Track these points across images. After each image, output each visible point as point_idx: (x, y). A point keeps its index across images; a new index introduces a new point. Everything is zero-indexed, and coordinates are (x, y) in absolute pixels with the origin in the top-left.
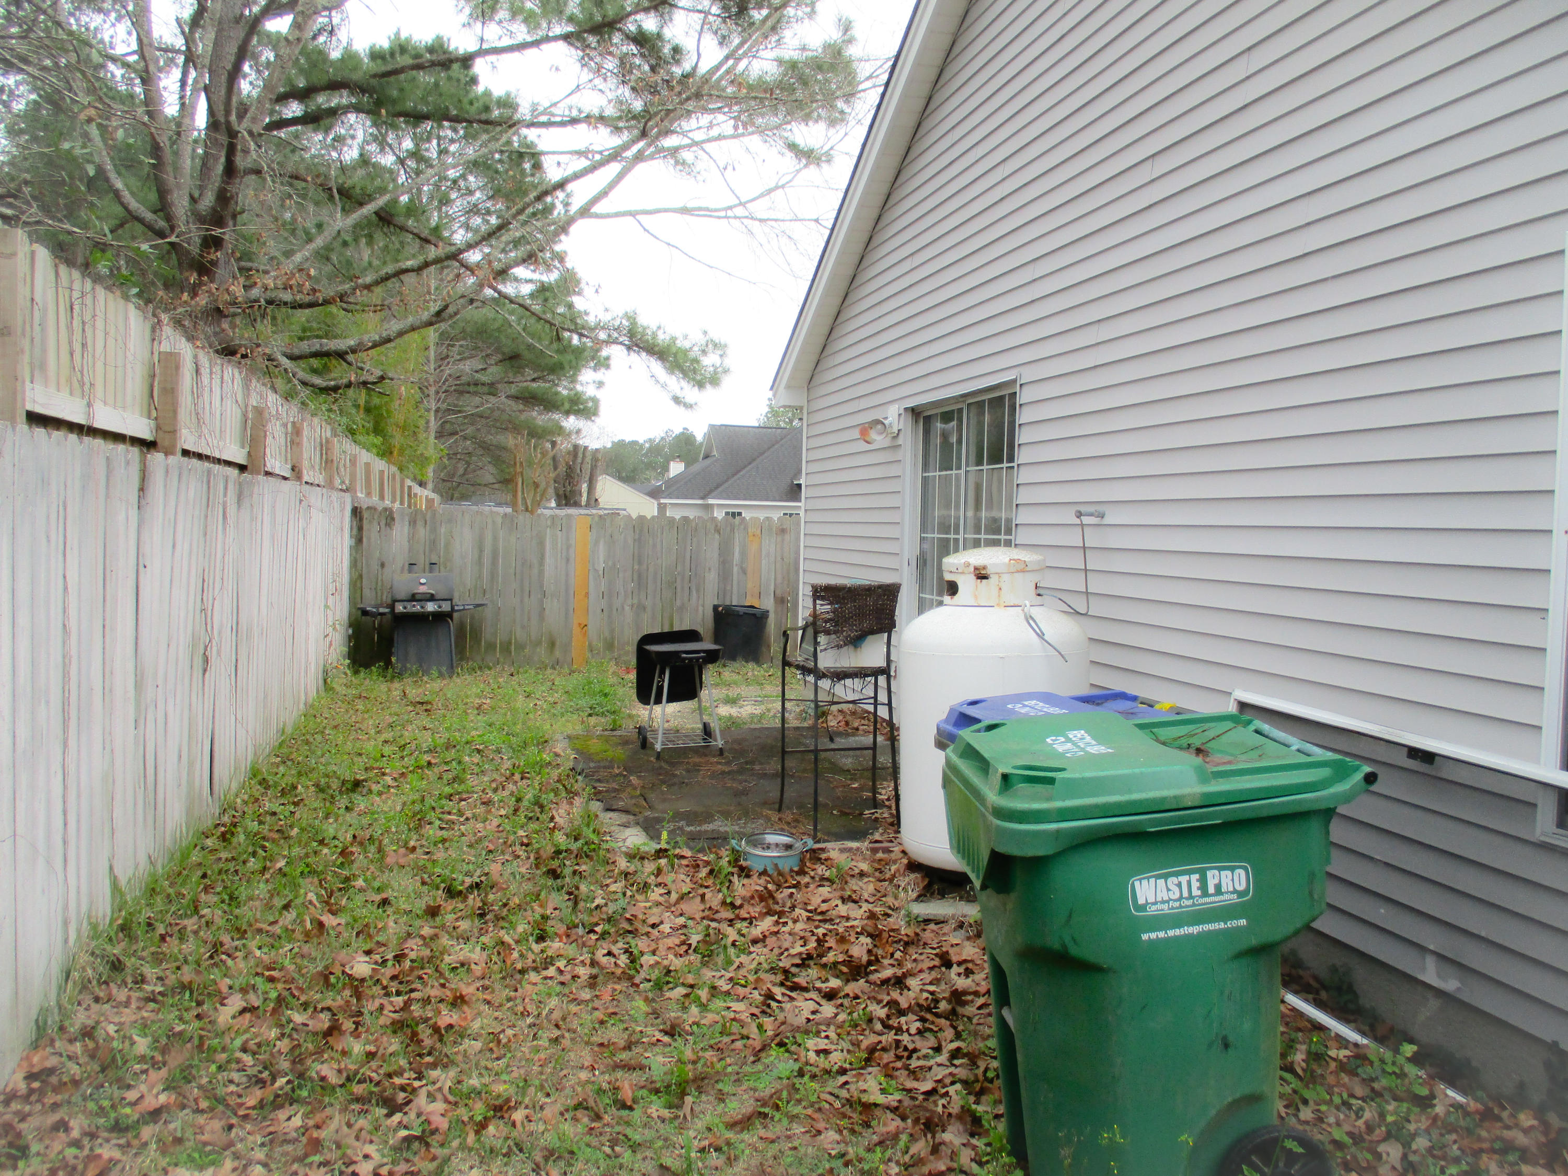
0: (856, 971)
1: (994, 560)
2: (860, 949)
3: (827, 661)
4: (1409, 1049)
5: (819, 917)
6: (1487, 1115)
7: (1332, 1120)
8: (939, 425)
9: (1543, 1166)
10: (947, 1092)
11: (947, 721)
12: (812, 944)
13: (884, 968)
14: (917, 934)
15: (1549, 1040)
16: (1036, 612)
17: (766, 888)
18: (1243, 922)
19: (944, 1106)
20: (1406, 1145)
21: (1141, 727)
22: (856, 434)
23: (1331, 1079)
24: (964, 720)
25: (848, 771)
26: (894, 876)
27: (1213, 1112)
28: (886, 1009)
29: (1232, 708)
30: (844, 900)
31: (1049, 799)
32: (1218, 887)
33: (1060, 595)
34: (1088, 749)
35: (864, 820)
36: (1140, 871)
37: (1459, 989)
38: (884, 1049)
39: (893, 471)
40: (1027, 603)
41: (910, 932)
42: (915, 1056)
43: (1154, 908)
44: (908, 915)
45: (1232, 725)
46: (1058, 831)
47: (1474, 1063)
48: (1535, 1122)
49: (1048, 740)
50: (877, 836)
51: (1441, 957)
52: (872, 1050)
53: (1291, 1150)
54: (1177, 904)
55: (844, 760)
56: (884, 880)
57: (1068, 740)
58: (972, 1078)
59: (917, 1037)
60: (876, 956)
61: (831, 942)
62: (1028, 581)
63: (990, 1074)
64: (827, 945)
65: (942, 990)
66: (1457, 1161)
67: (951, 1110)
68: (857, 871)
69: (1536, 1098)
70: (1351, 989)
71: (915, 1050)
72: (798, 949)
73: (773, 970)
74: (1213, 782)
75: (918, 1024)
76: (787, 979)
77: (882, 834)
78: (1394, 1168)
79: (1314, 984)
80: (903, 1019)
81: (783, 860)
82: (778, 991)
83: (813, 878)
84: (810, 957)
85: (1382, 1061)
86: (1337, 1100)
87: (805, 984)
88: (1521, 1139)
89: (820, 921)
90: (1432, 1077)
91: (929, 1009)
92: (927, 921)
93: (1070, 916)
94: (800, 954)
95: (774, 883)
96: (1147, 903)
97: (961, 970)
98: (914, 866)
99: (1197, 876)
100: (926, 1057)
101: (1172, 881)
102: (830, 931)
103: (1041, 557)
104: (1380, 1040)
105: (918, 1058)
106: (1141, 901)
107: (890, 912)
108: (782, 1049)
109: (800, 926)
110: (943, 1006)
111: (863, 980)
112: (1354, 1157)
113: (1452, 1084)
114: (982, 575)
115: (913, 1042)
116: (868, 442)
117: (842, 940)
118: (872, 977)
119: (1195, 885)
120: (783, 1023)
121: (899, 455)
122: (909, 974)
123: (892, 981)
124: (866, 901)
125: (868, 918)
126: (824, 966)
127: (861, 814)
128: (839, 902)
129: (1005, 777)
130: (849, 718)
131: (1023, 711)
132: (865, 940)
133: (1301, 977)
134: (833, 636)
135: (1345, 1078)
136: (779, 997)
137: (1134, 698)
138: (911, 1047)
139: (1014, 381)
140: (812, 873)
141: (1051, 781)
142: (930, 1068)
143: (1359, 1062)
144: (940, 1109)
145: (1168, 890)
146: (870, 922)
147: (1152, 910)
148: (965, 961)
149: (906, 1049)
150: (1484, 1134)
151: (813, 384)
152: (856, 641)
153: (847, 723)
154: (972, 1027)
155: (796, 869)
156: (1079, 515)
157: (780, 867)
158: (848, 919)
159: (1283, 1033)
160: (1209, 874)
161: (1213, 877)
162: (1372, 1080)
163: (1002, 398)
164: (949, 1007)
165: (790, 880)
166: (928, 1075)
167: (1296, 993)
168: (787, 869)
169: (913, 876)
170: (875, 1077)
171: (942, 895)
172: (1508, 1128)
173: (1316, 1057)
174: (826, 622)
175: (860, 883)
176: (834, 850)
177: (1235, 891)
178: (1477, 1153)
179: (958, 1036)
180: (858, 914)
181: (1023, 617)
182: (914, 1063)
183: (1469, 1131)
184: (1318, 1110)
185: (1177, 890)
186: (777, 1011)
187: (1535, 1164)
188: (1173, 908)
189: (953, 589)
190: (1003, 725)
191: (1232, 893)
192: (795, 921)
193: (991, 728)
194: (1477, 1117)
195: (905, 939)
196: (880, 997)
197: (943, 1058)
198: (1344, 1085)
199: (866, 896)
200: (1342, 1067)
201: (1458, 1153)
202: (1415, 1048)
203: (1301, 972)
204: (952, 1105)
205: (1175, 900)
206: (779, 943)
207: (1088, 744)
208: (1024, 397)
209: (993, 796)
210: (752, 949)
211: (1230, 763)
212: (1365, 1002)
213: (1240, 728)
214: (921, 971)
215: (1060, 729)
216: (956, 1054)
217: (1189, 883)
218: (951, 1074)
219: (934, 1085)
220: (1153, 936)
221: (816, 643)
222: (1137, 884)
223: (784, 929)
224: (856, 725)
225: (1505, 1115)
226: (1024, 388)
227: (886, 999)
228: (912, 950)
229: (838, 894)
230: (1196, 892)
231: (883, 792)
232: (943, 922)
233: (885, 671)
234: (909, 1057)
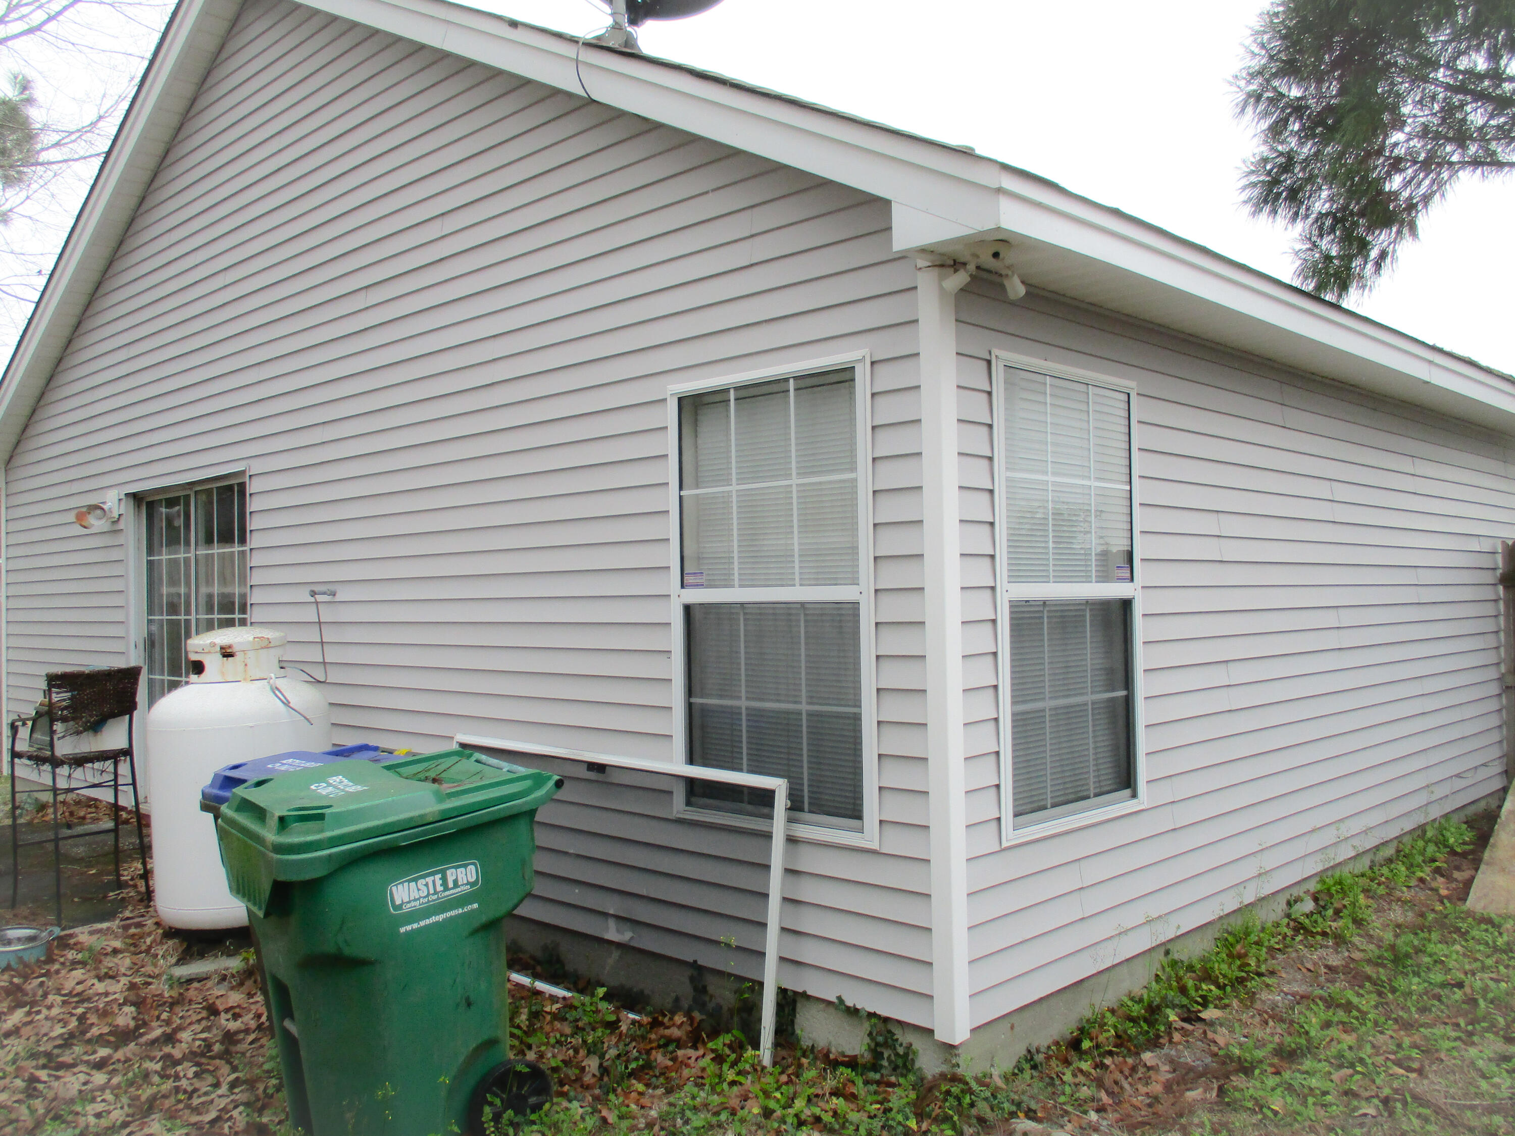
0: (124, 1036)
1: (239, 639)
2: (125, 1017)
3: (65, 747)
4: (601, 991)
5: (75, 999)
6: (656, 1024)
7: (550, 1055)
8: (164, 510)
9: (691, 1047)
10: (231, 1116)
11: (212, 785)
12: (74, 1023)
13: (153, 1029)
14: (181, 994)
15: (690, 959)
16: (281, 683)
17: (11, 983)
18: (476, 906)
19: (230, 1127)
20: (602, 1056)
21: (388, 768)
22: (71, 517)
23: (547, 1028)
24: (229, 782)
25: (82, 859)
26: (150, 947)
27: (461, 1059)
28: (160, 1064)
29: (455, 747)
30: (100, 979)
31: (322, 831)
32: (456, 882)
33: (298, 665)
34: (347, 789)
35: (110, 901)
36: (394, 879)
37: (632, 938)
38: (165, 1097)
39: (115, 555)
40: (273, 675)
41: (174, 993)
42: (195, 1095)
43: (409, 905)
44: (171, 978)
45: (458, 758)
46: (330, 855)
47: (647, 992)
48: (685, 1019)
49: (313, 787)
50: (127, 914)
51: (618, 918)
52: (153, 1099)
53: (520, 1072)
54: (426, 900)
55: (75, 850)
56: (141, 952)
57: (330, 785)
58: (253, 1098)
59: (195, 1080)
60: (143, 1020)
61: (93, 1019)
62: (272, 656)
63: (270, 1091)
64: (89, 1022)
65: (214, 1035)
66: (637, 1059)
67: (237, 1129)
68: (109, 950)
69: (685, 1004)
70: (559, 961)
71: (195, 1090)
72: (59, 1030)
73: (33, 1056)
74: (448, 801)
75: (194, 1069)
76: (50, 1061)
77: (132, 911)
78: (594, 1075)
79: (532, 962)
80: (179, 1068)
81: (28, 952)
82: (43, 1074)
83: (63, 964)
84: (72, 1035)
85: (583, 1005)
86: (552, 1041)
87: (72, 1061)
88: (675, 1032)
89: (77, 1002)
90: (617, 1008)
91: (203, 1055)
92: (190, 981)
93: (343, 923)
94: (62, 1035)
95: (20, 976)
96: (403, 903)
97: (229, 1016)
98: (172, 933)
99: (440, 876)
100: (206, 1094)
101: (422, 882)
102: (90, 1008)
103: (282, 634)
104: (581, 991)
105: (199, 1097)
106: (398, 902)
107: (150, 980)
108: (57, 1122)
109: (55, 1011)
110: (217, 1047)
111: (133, 1043)
112: (567, 1075)
113: (632, 1009)
114: (227, 653)
115: (192, 1084)
116: (85, 527)
117: (104, 1014)
118: (143, 1040)
119: (439, 882)
120: (54, 1099)
121: (120, 540)
122: (180, 1028)
123: (162, 1040)
124: (125, 975)
125: (129, 989)
126: (89, 1041)
127: (105, 897)
128: (95, 981)
129: (282, 819)
130: (73, 808)
131: (283, 768)
132: (130, 1010)
133: (521, 959)
134: (72, 723)
135: (557, 1025)
136: (45, 1078)
137: (376, 749)
138: (190, 1089)
139: (243, 472)
140: (62, 960)
141: (321, 817)
142: (212, 1101)
143: (567, 1009)
144: (226, 1130)
145: (419, 890)
146: (131, 993)
147: (406, 908)
148: (232, 1008)
149: (185, 1092)
150: (653, 1036)
151: (11, 465)
152: (96, 727)
153: (72, 814)
154: (246, 1060)
155: (43, 958)
156: (313, 594)
157: (26, 959)
158: (107, 994)
159: (510, 1004)
160: (449, 872)
161: (451, 875)
162: (577, 1020)
163: (230, 488)
164: (223, 1048)
165: (36, 969)
166: (211, 1107)
167: (518, 971)
168: (33, 960)
169: (170, 943)
170: (159, 1121)
171: (202, 955)
172: (668, 1028)
173: (535, 1015)
174: (62, 710)
175: (116, 960)
176: (83, 934)
177: (468, 883)
178: (648, 1052)
179: (235, 1069)
180: (117, 989)
181: (268, 688)
182: (196, 1101)
183: (643, 1037)
184: (540, 1051)
185: (425, 889)
186: (45, 1091)
187: (686, 1047)
188: (423, 903)
189: (198, 668)
190: (271, 779)
191: (466, 884)
192: (49, 1008)
193: (259, 784)
194: (648, 1027)
195: (170, 1000)
196: (153, 1054)
197: (224, 1089)
198: (558, 1030)
199: (123, 970)
200: (556, 1017)
201: (637, 1054)
202: (605, 989)
203: (521, 955)
204: (237, 1124)
205: (424, 897)
206: (36, 1030)
207: (346, 786)
208: (253, 487)
209: (271, 836)
210: (5, 1042)
211: (459, 786)
212: (569, 967)
213: (464, 761)
214: (191, 1024)
215: (321, 777)
216: (233, 1085)
217: (434, 882)
218: (232, 1101)
219: (218, 1113)
220: (409, 928)
221: (52, 732)
222: (394, 889)
223: (38, 1017)
224: (82, 814)
225: (666, 1020)
226: (254, 479)
227: (159, 1054)
228: (177, 1009)
229: (93, 973)
230: (440, 888)
231: (126, 873)
232: (206, 979)
233: (128, 752)
234: (190, 1098)
